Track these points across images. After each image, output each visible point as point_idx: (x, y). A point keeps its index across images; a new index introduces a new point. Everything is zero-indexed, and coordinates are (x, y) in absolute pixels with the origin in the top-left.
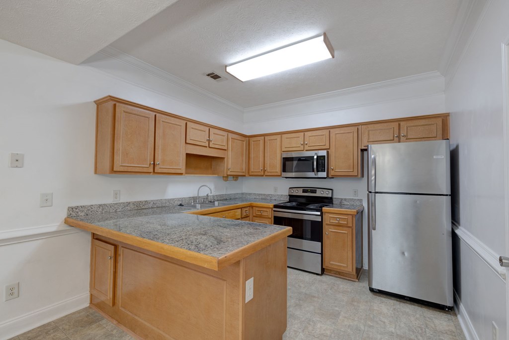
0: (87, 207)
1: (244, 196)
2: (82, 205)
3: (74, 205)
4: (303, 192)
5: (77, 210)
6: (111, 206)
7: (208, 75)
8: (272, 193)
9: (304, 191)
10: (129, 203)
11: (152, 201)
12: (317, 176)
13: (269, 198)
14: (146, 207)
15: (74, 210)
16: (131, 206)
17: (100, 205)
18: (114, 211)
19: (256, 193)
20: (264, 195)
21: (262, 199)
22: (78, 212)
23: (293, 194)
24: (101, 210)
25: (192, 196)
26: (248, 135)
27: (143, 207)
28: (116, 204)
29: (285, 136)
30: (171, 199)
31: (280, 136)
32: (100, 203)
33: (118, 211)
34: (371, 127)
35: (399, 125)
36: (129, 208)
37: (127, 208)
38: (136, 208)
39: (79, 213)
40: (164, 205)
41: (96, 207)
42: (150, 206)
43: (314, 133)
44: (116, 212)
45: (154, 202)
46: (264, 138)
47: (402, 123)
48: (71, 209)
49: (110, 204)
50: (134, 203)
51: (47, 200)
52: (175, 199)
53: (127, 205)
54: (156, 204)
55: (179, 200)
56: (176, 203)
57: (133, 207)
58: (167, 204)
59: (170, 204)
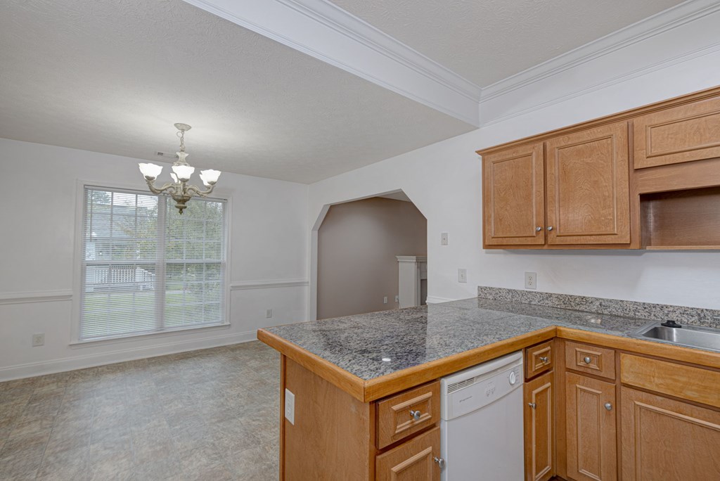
0: (495, 289)
2: (491, 286)
3: (483, 285)
5: (486, 292)
6: (523, 294)
10: (551, 295)
11: (597, 299)
14: (582, 308)
15: (483, 290)
17: (510, 291)
18: (527, 302)
22: (486, 294)
24: (510, 296)
27: (577, 308)
28: (530, 292)
32: (509, 288)
33: (532, 303)
36: (550, 304)
38: (563, 306)
39: (488, 295)
41: (505, 291)
42: (594, 308)
44: (529, 304)
45: (603, 304)
48: (480, 289)
49: (521, 291)
50: (559, 297)
51: (462, 276)
52: (671, 309)
53: (547, 299)
54: (606, 307)
55: (685, 311)
56: (673, 317)
57: (557, 303)
58: (641, 314)
59: (653, 318)
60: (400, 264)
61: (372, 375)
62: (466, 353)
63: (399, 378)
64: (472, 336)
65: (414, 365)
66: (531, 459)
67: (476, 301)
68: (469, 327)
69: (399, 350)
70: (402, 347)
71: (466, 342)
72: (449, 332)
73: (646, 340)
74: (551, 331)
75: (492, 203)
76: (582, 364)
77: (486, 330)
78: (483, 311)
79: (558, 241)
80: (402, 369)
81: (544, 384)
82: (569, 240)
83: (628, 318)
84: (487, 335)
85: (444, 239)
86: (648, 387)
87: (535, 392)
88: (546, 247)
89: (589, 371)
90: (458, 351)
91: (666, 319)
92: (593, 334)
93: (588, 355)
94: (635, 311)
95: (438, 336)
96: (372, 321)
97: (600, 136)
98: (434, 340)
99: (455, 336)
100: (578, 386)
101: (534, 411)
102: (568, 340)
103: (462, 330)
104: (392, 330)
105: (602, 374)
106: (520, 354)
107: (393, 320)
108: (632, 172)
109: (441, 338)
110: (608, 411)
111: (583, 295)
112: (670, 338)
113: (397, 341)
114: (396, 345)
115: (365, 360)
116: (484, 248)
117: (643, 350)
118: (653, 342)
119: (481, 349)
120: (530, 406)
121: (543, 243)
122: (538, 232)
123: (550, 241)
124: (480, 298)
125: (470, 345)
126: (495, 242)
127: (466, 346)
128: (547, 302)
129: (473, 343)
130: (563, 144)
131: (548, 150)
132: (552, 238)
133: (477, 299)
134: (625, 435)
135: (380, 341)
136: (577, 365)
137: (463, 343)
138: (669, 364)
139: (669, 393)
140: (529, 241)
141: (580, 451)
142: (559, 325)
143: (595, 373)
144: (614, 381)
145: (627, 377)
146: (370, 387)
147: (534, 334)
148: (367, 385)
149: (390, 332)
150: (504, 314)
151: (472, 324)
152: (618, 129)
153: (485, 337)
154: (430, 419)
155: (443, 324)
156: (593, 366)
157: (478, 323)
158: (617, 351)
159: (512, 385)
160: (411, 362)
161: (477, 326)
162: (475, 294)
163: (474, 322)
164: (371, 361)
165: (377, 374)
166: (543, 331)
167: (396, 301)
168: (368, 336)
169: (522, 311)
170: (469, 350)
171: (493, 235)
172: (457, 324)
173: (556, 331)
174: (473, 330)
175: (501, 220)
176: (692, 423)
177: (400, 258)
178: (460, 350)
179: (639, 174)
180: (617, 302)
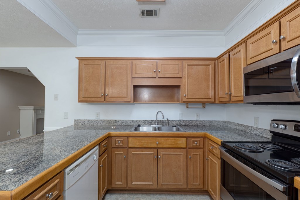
0: (82, 120)
1: (226, 125)
2: (80, 119)
3: (77, 119)
4: (295, 130)
5: (78, 122)
6: (95, 121)
8: (253, 125)
9: (297, 128)
10: (105, 120)
11: (120, 120)
13: (248, 131)
14: (116, 124)
15: (77, 121)
16: (106, 122)
17: (89, 120)
20: (244, 126)
24: (89, 123)
27: (114, 124)
28: (97, 120)
30: (135, 121)
32: (89, 119)
33: (98, 124)
36: (105, 124)
38: (109, 124)
40: (129, 124)
41: (87, 121)
42: (119, 123)
44: (97, 125)
45: (122, 121)
46: (229, 54)
48: (75, 121)
49: (94, 120)
50: (108, 121)
51: (66, 115)
52: (139, 121)
53: (104, 122)
54: (123, 123)
55: (142, 121)
56: (139, 123)
57: (107, 123)
58: (132, 124)
59: (135, 124)
60: (21, 111)
61: (17, 185)
62: (76, 152)
63: (38, 179)
64: (77, 143)
65: (48, 168)
66: (100, 188)
67: (73, 127)
68: (74, 139)
69: (34, 162)
70: (37, 160)
71: (75, 147)
72: (65, 144)
73: (135, 132)
74: (107, 134)
75: (83, 82)
76: (117, 144)
77: (82, 139)
78: (79, 131)
79: (109, 100)
80: (40, 173)
81: (105, 156)
82: (113, 99)
83: (129, 125)
84: (84, 141)
85: (56, 98)
86: (136, 146)
87: (102, 160)
88: (105, 102)
89: (120, 146)
90: (72, 152)
91: (138, 124)
92: (121, 133)
93: (119, 140)
94: (131, 123)
95: (59, 148)
96: (6, 149)
97: (123, 63)
98: (57, 150)
99: (68, 145)
100: (116, 153)
101: (102, 168)
102: (113, 136)
103: (71, 142)
104: (26, 151)
105: (123, 146)
106: (98, 147)
107: (25, 145)
108: (132, 77)
109: (61, 148)
110: (125, 158)
111: (115, 119)
112: (139, 130)
113: (31, 157)
114: (32, 160)
115: (8, 176)
116: (78, 102)
117: (134, 135)
118: (136, 132)
119: (83, 148)
120: (101, 166)
121: (104, 100)
122: (102, 96)
123: (106, 100)
124: (75, 125)
125: (77, 148)
126: (84, 99)
127: (76, 149)
128: (103, 123)
129: (78, 147)
130: (112, 63)
131: (107, 64)
132: (107, 99)
133: (74, 126)
134: (129, 164)
135: (18, 160)
136: (116, 145)
137: (73, 148)
138: (141, 138)
139: (140, 147)
140: (99, 99)
141: (116, 176)
142: (110, 131)
143: (121, 146)
144: (126, 147)
145: (130, 145)
146: (16, 194)
147: (102, 137)
148: (13, 193)
149: (24, 153)
150: (88, 131)
151: (75, 138)
152: (129, 62)
153: (83, 143)
154: (58, 194)
155: (60, 141)
156: (121, 144)
157: (78, 137)
158: (128, 137)
159: (94, 160)
160: (46, 167)
161: (78, 138)
162: (73, 123)
163: (76, 137)
164: (13, 175)
165: (21, 182)
166: (105, 135)
167: (18, 132)
168: (5, 159)
169: (95, 128)
170: (77, 150)
171: (83, 97)
172: (67, 139)
173: (109, 134)
174: (76, 140)
175: (87, 90)
176: (145, 154)
177: (21, 108)
178: (73, 152)
179: (134, 79)
180: (125, 120)
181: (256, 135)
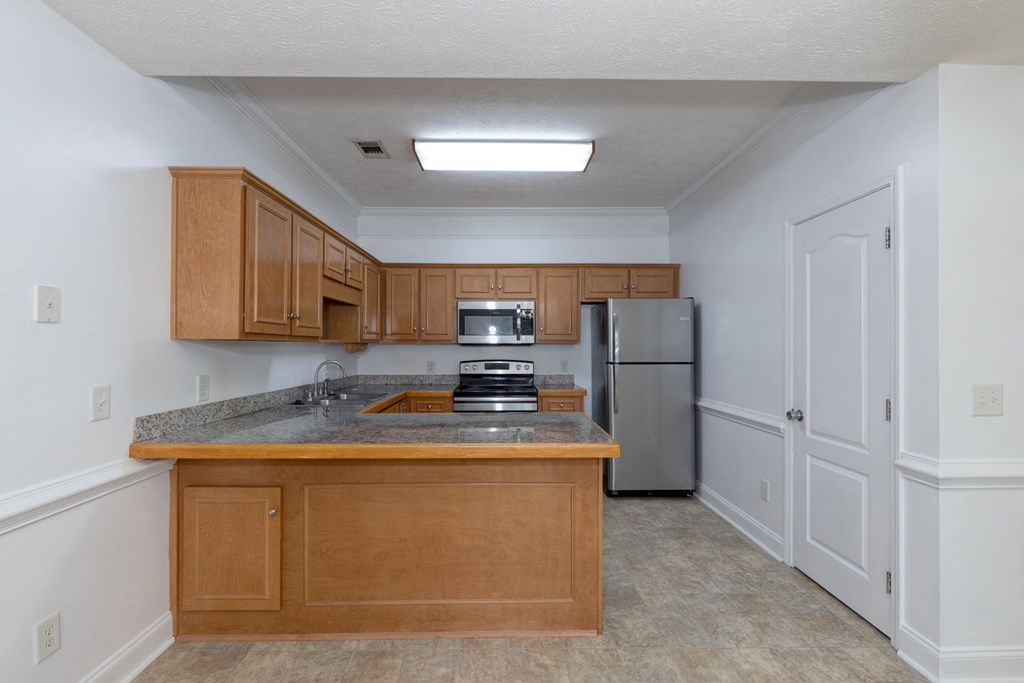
0: (163, 416)
2: (157, 412)
4: (486, 368)
6: (198, 411)
7: (360, 144)
8: (424, 373)
9: (488, 367)
10: (223, 404)
12: (519, 342)
13: (417, 382)
14: (244, 411)
16: (226, 409)
19: (389, 374)
21: (402, 385)
22: (150, 430)
23: (469, 372)
24: (183, 422)
25: (300, 385)
26: (383, 261)
27: (241, 412)
28: (204, 406)
29: (460, 272)
31: (451, 270)
32: (183, 407)
34: (595, 271)
35: (629, 272)
36: (222, 416)
37: (219, 414)
39: (153, 430)
41: (176, 415)
43: (513, 272)
46: (420, 272)
47: (633, 271)
48: (140, 422)
49: (196, 408)
50: (229, 404)
53: (220, 410)
57: (228, 413)
85: (51, 309)
126: (257, 328)
131: (294, 223)
181: (431, 385)
